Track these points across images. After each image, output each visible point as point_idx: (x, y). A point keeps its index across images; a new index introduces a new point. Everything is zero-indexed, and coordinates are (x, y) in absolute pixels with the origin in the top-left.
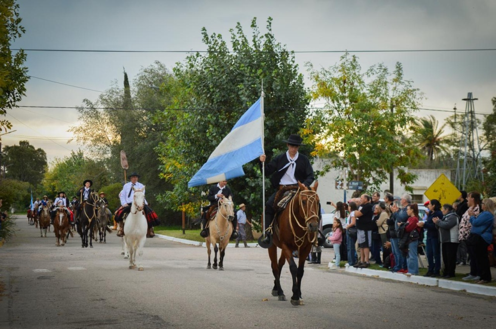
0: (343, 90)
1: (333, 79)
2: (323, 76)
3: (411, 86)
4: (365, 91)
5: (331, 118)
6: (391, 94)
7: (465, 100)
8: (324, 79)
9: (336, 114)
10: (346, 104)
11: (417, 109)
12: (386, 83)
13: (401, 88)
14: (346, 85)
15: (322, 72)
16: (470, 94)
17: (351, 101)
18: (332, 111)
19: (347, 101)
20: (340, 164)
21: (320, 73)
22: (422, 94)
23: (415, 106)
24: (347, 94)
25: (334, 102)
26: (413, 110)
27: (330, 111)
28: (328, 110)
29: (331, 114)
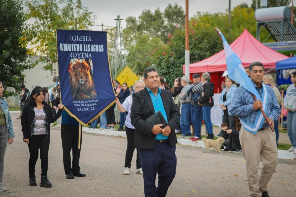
0: (46, 13)
1: (40, 6)
2: (33, 4)
3: (87, 11)
4: (60, 13)
5: (39, 30)
6: (76, 16)
7: (116, 20)
8: (34, 6)
9: (42, 28)
10: (48, 22)
11: (92, 25)
12: (72, 9)
13: (81, 12)
14: (48, 10)
15: (33, 1)
16: (119, 17)
17: (51, 20)
18: (40, 26)
19: (49, 20)
20: (45, 60)
21: (31, 2)
22: (95, 16)
23: (90, 23)
24: (48, 16)
25: (41, 21)
26: (89, 26)
27: (38, 26)
28: (36, 25)
29: (38, 28)
